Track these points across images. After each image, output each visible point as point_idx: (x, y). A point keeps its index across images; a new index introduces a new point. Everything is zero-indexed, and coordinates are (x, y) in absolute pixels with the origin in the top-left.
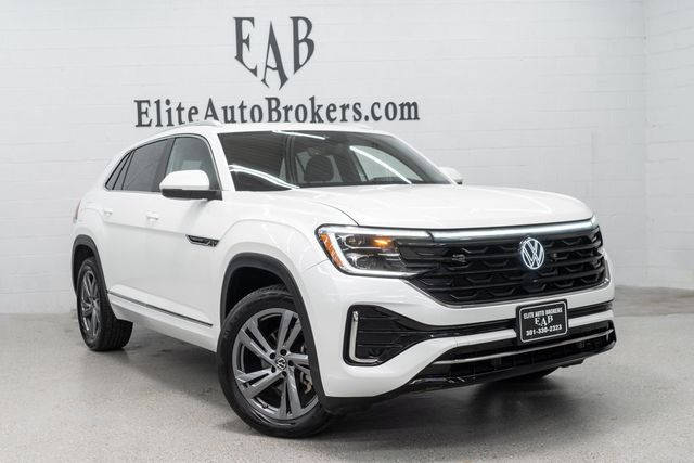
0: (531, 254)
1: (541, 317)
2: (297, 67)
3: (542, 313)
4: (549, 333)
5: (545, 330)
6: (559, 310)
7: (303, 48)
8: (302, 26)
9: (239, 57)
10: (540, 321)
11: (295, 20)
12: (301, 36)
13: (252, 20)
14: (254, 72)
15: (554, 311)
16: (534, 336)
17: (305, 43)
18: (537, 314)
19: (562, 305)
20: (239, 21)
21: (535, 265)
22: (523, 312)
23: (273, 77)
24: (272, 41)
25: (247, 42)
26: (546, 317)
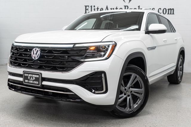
0: (34, 54)
1: (31, 77)
3: (31, 75)
4: (33, 83)
5: (32, 82)
6: (38, 76)
10: (30, 78)
15: (36, 76)
16: (27, 83)
18: (29, 75)
19: (39, 75)
21: (35, 58)
22: (25, 73)
26: (32, 77)
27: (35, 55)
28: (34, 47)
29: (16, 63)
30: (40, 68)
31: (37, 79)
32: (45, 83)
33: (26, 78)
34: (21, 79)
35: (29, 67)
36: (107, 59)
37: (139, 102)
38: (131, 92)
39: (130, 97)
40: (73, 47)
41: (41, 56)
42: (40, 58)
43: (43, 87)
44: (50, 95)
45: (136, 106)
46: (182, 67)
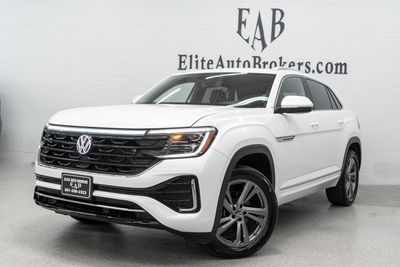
0: (81, 144)
1: (74, 183)
2: (273, 38)
3: (75, 180)
4: (77, 194)
5: (76, 191)
6: (86, 182)
7: (278, 27)
8: (278, 14)
9: (239, 32)
10: (73, 185)
11: (274, 11)
12: (277, 20)
13: (248, 10)
14: (247, 41)
16: (69, 193)
17: (279, 24)
18: (72, 180)
19: (88, 180)
20: (241, 11)
21: (82, 152)
22: (64, 177)
23: (258, 44)
24: (259, 23)
25: (244, 23)
26: (77, 184)
27: (83, 147)
28: (81, 134)
29: (51, 160)
30: (91, 168)
31: (84, 187)
32: (97, 193)
33: (66, 185)
34: (58, 187)
35: (73, 166)
36: (199, 155)
37: (258, 231)
38: (245, 213)
39: (242, 222)
40: (146, 135)
41: (93, 149)
42: (90, 151)
43: (95, 200)
44: (104, 214)
45: (252, 238)
46: (355, 173)
